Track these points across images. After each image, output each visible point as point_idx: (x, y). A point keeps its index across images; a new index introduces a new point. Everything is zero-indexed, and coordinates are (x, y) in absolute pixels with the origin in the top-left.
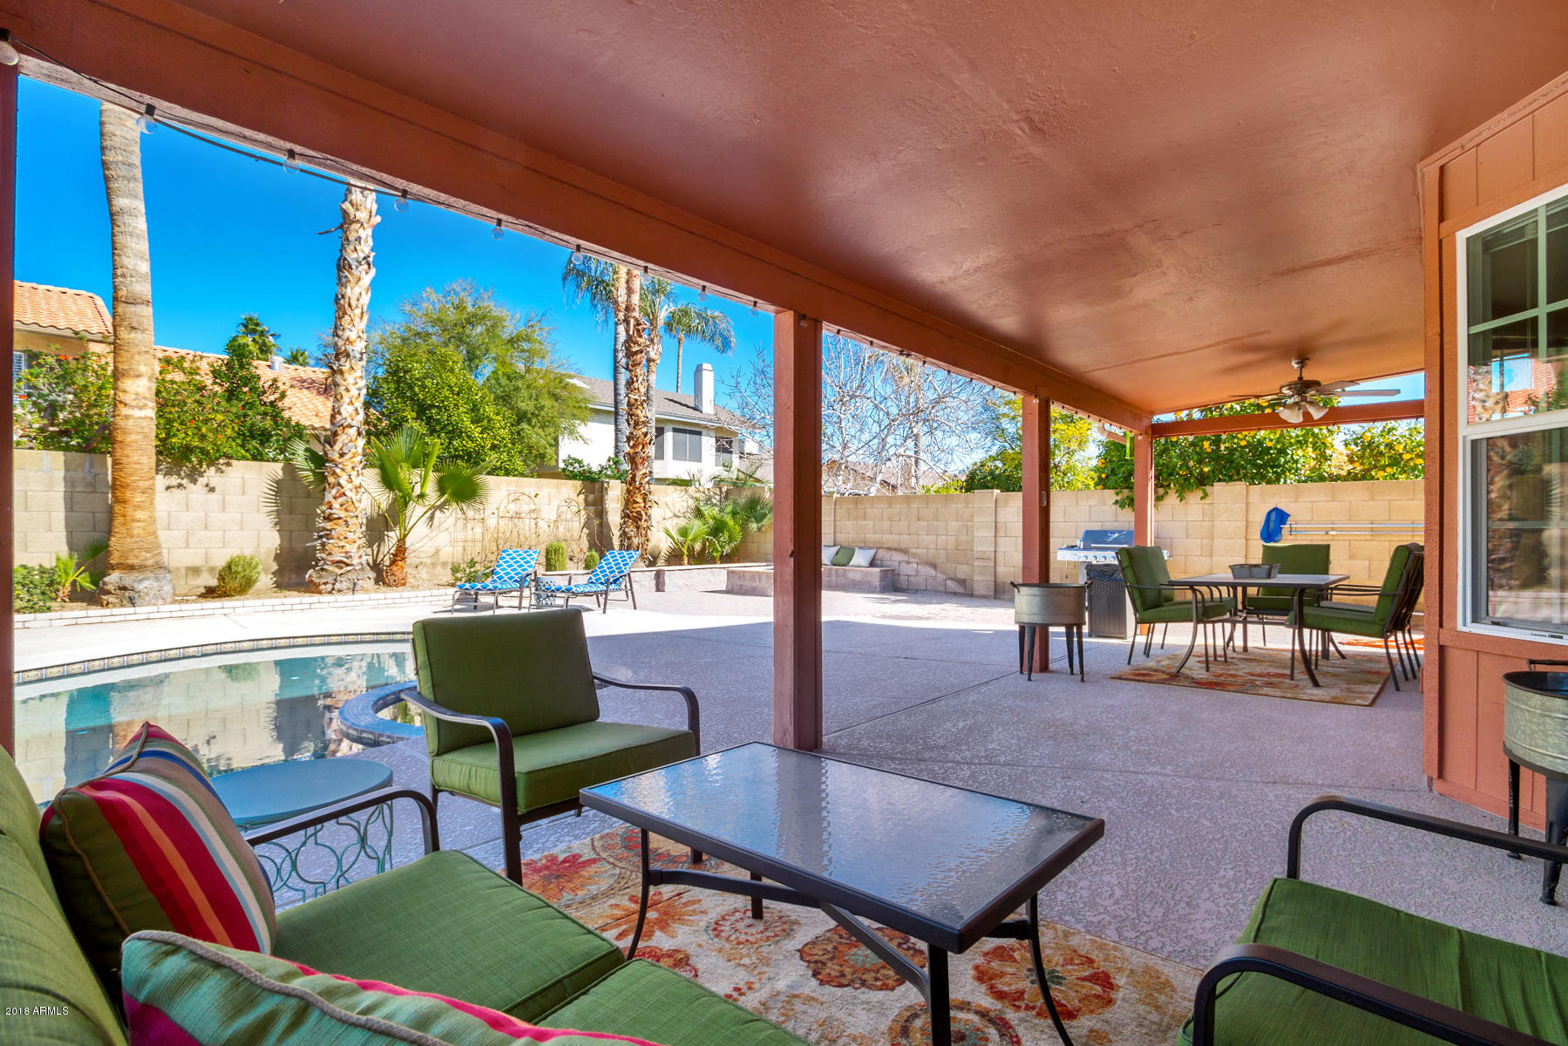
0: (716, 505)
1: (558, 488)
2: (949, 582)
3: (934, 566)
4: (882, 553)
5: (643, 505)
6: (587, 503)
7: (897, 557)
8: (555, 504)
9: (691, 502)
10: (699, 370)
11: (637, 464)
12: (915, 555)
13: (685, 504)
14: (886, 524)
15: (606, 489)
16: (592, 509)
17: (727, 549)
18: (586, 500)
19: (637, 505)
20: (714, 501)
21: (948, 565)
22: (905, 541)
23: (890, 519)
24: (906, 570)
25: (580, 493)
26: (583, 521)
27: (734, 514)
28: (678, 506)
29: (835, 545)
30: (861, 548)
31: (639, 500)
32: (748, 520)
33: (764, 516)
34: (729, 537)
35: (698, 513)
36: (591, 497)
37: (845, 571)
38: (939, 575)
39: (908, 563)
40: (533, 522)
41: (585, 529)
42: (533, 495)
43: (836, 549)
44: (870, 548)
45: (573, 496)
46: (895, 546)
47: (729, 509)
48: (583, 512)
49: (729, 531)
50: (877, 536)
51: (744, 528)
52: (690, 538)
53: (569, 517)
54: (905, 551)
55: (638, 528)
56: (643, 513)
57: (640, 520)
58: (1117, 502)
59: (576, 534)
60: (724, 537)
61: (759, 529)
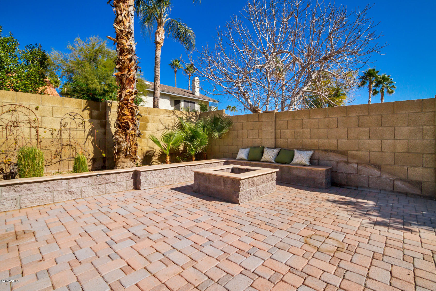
0: (193, 122)
1: (61, 103)
3: (379, 167)
5: (130, 117)
6: (91, 116)
7: (334, 158)
8: (58, 116)
9: (177, 120)
11: (124, 84)
12: (355, 157)
13: (173, 121)
14: (323, 131)
15: (109, 108)
16: (96, 121)
17: (199, 150)
18: (90, 115)
19: (124, 117)
20: (193, 120)
21: (396, 167)
22: (343, 144)
23: (328, 127)
25: (85, 109)
26: (87, 131)
27: (204, 127)
28: (168, 122)
29: (275, 148)
30: (299, 149)
31: (127, 112)
32: (212, 131)
33: (223, 128)
34: (201, 142)
35: (181, 127)
36: (95, 113)
37: (289, 168)
38: (385, 176)
39: (347, 163)
40: (33, 131)
41: (90, 137)
42: (33, 107)
43: (276, 151)
44: (307, 150)
45: (79, 111)
46: (332, 148)
47: (201, 124)
48: (87, 124)
49: (200, 138)
50: (314, 141)
51: (210, 136)
52: (172, 142)
53: (73, 126)
54: (343, 153)
55: (126, 135)
56: (130, 123)
57: (128, 129)
59: (80, 140)
60: (198, 142)
61: (220, 137)
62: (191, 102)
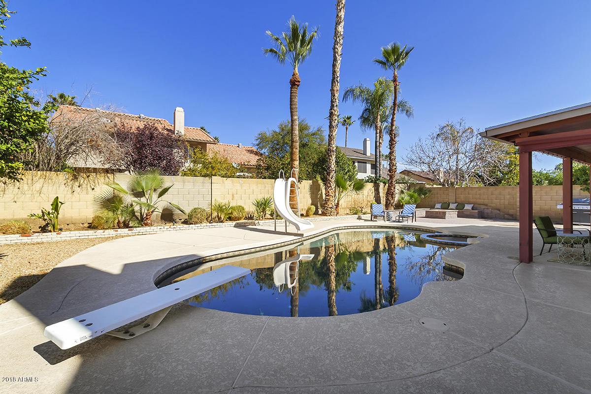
2: (506, 215)
3: (499, 210)
4: (476, 206)
6: (375, 190)
7: (483, 207)
10: (365, 141)
12: (490, 206)
14: (478, 196)
21: (505, 210)
22: (486, 202)
23: (480, 195)
24: (486, 211)
27: (415, 193)
30: (467, 204)
34: (415, 200)
37: (463, 211)
38: (501, 213)
41: (374, 198)
43: (456, 204)
44: (471, 204)
46: (482, 203)
49: (415, 198)
50: (474, 200)
54: (486, 205)
58: (581, 189)
60: (413, 200)
62: (363, 163)
